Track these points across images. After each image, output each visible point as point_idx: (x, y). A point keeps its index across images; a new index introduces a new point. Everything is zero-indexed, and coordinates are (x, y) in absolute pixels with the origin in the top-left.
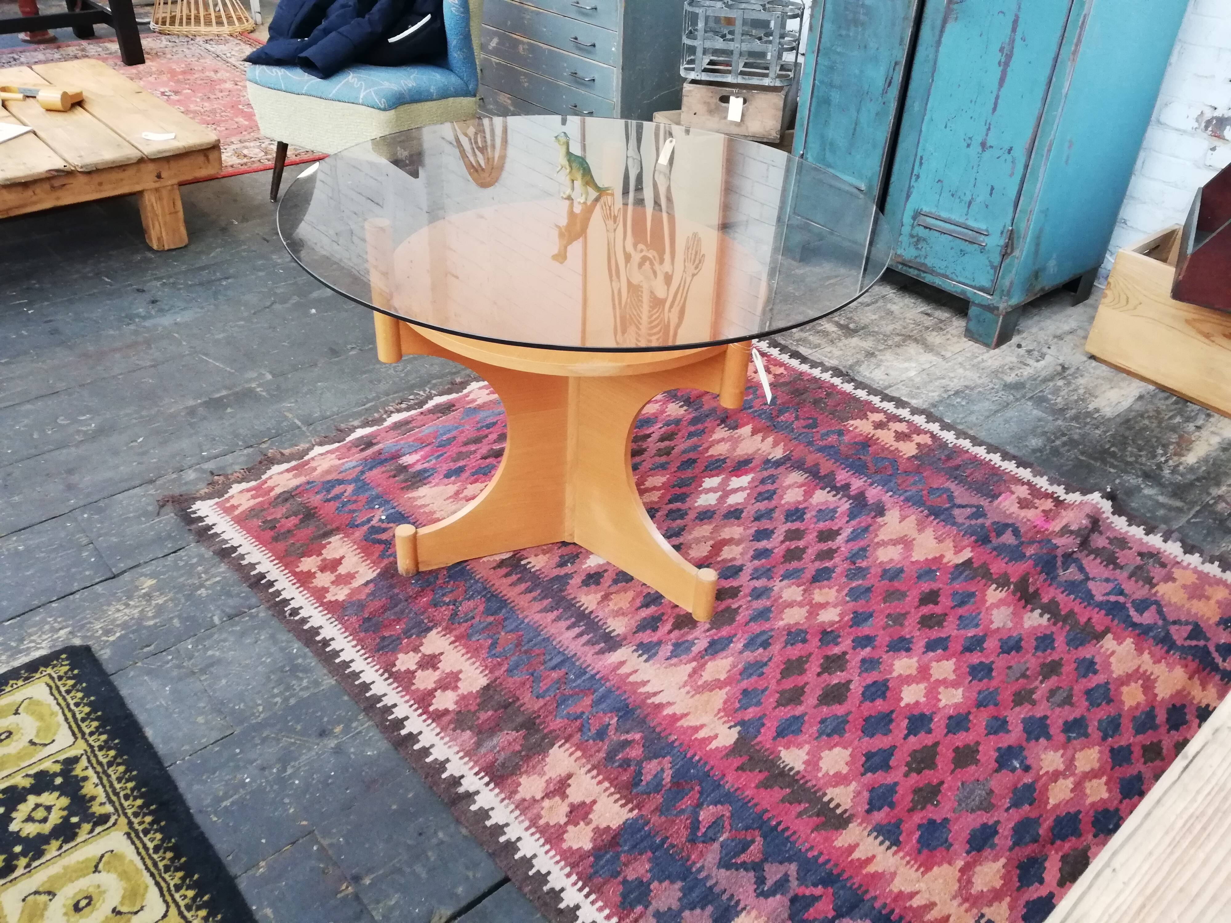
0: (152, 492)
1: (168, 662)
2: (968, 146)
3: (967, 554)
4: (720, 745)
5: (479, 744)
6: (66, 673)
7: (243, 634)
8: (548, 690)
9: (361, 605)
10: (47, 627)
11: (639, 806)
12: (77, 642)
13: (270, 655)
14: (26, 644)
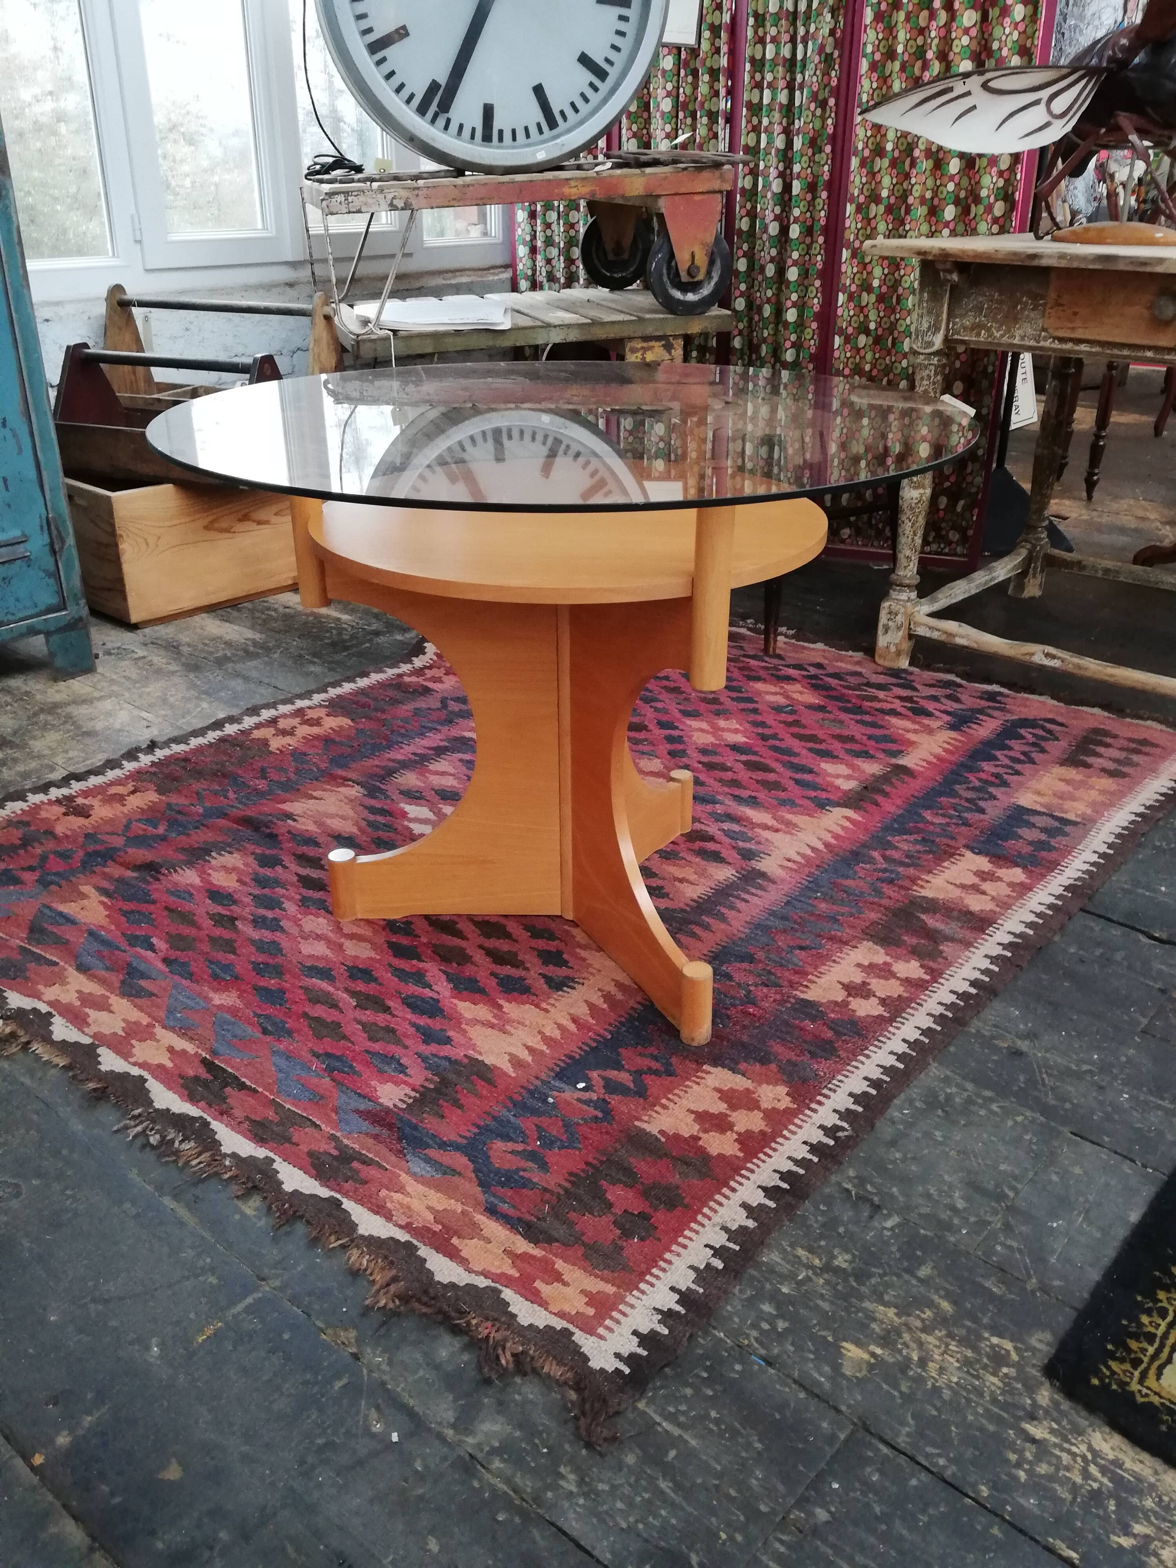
0: (570, 1483)
6: (1122, 1360)
10: (1043, 1469)
12: (1045, 1395)
14: (1101, 1481)
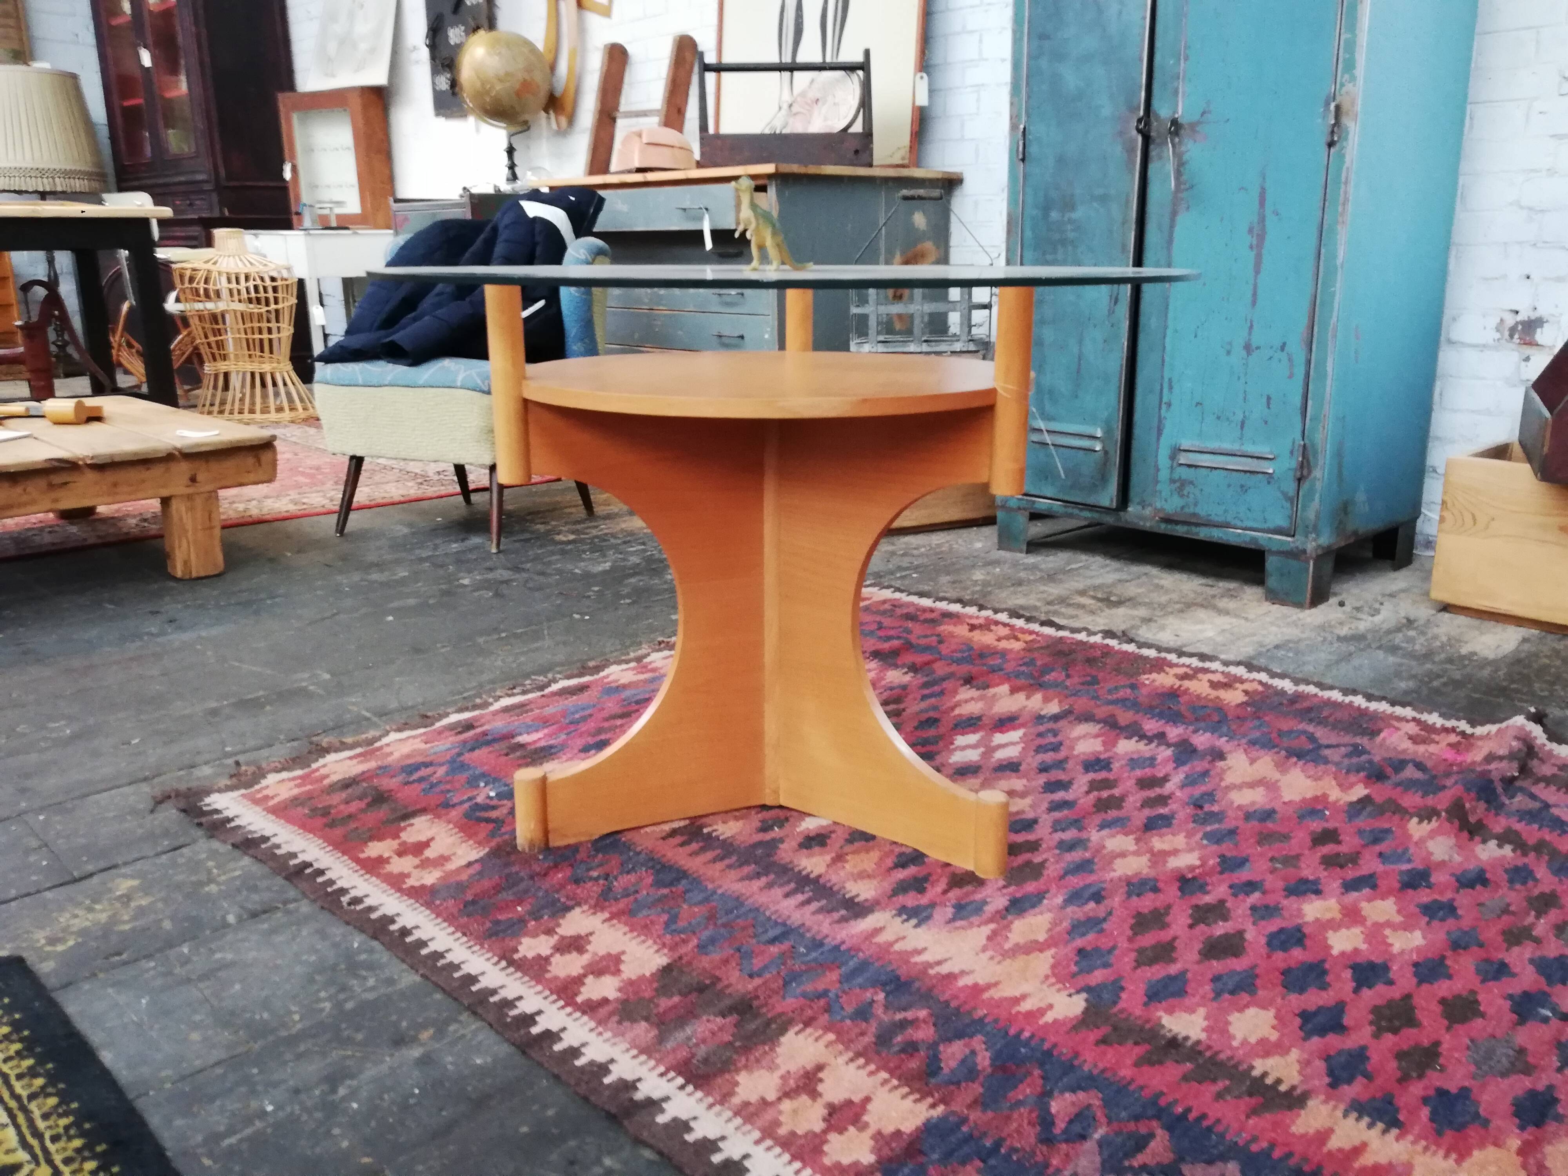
0: (146, 790)
1: (147, 971)
2: (1229, 353)
3: (1359, 791)
4: (1060, 1017)
5: (661, 1039)
7: (273, 931)
8: (766, 967)
9: (461, 887)
11: (943, 1101)
12: (3, 954)
13: (313, 950)
